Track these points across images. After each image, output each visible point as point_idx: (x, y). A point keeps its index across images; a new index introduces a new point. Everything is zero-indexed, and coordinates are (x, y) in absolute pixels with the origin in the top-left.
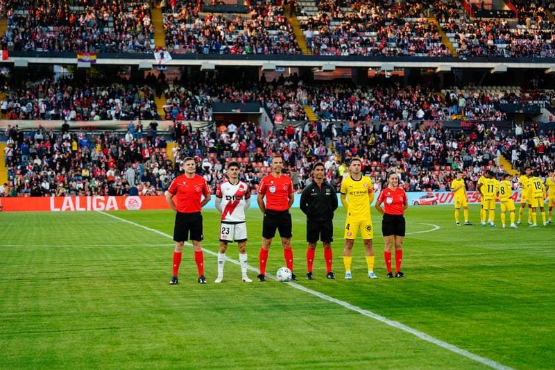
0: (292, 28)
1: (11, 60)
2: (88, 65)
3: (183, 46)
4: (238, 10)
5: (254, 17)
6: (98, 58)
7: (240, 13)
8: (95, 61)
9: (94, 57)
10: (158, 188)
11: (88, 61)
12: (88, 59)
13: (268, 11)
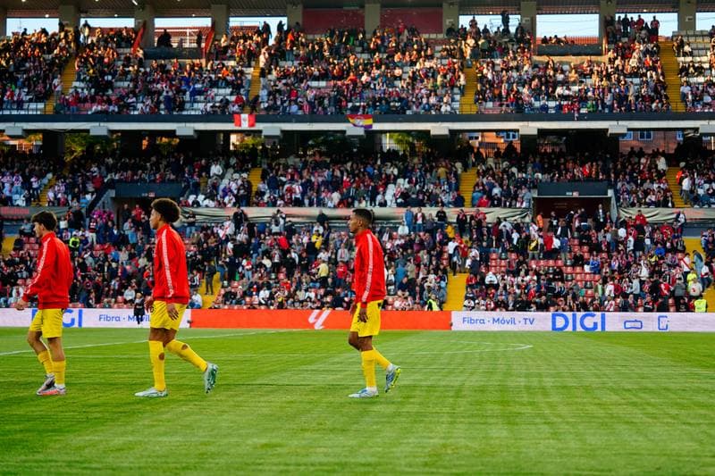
0: (663, 74)
1: (259, 126)
2: (361, 132)
3: (498, 103)
4: (589, 51)
5: (612, 61)
6: (374, 122)
7: (591, 55)
8: (371, 126)
9: (369, 122)
10: (417, 300)
11: (362, 126)
12: (361, 124)
13: (634, 50)
